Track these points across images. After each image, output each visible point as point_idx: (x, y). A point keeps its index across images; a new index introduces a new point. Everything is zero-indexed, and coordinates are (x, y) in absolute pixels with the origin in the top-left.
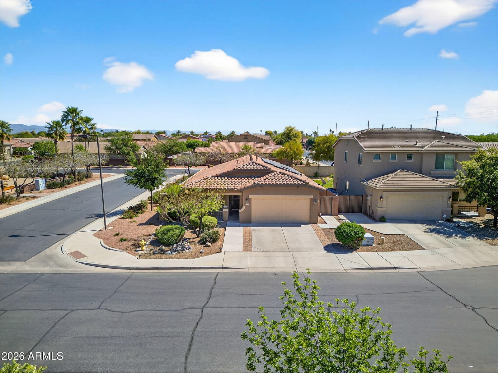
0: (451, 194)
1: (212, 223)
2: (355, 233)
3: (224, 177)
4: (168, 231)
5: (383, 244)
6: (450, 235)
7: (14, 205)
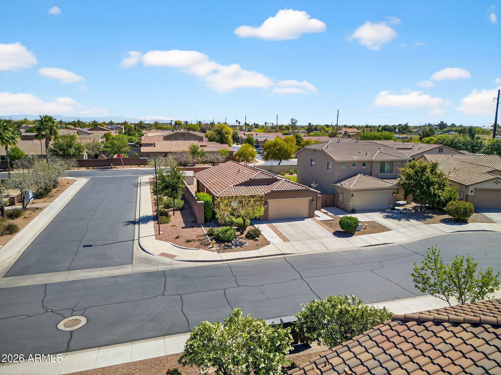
0: (394, 191)
3: (243, 186)
4: (227, 231)
5: (366, 229)
6: (399, 219)
7: (30, 218)
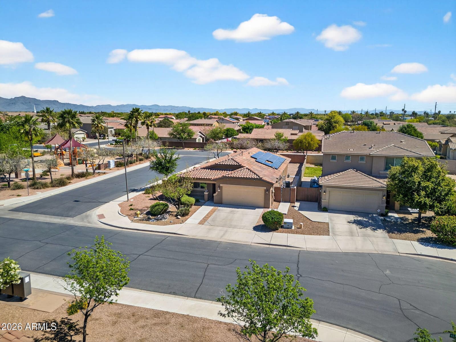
0: (385, 193)
1: (190, 202)
2: (272, 218)
3: (209, 169)
5: (301, 228)
7: (89, 179)
